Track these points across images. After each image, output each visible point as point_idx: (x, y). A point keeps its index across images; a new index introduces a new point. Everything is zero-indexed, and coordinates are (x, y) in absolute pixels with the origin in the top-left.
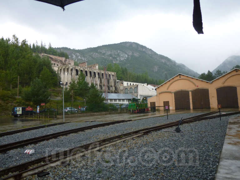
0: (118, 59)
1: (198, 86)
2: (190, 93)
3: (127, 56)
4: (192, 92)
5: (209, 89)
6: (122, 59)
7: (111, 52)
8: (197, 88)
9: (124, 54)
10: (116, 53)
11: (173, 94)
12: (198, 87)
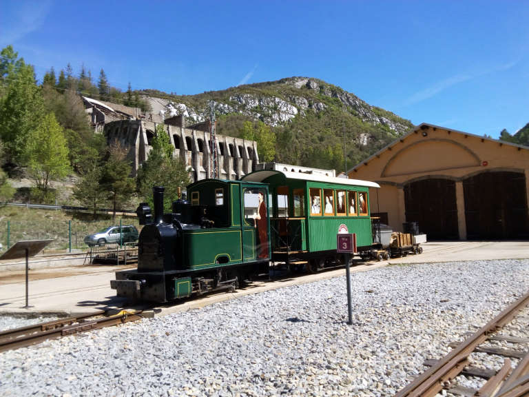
0: (275, 117)
1: (486, 163)
2: (459, 187)
3: (295, 110)
4: (467, 182)
5: (526, 173)
6: (285, 118)
7: (260, 101)
8: (481, 169)
9: (289, 106)
10: (271, 104)
11: (401, 191)
12: (487, 167)
